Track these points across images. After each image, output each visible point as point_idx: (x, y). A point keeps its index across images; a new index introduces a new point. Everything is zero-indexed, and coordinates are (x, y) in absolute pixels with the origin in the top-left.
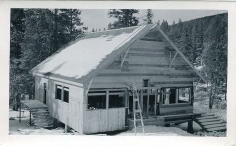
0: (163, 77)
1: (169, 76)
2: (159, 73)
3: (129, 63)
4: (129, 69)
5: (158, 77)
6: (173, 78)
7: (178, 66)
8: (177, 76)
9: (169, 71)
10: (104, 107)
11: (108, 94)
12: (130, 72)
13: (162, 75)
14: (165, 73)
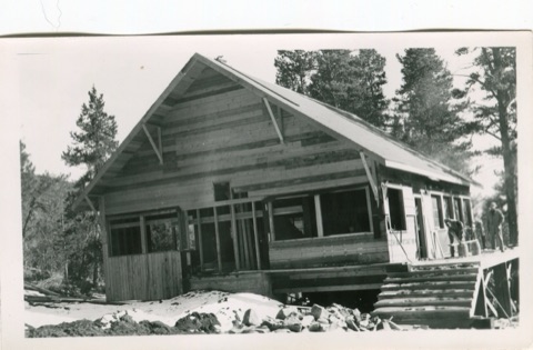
0: (268, 170)
1: (286, 164)
2: (254, 163)
3: (178, 154)
4: (179, 166)
5: (251, 172)
6: (297, 169)
7: (308, 134)
8: (310, 162)
9: (281, 152)
10: (139, 252)
11: (142, 224)
12: (183, 173)
13: (262, 166)
14: (271, 159)
